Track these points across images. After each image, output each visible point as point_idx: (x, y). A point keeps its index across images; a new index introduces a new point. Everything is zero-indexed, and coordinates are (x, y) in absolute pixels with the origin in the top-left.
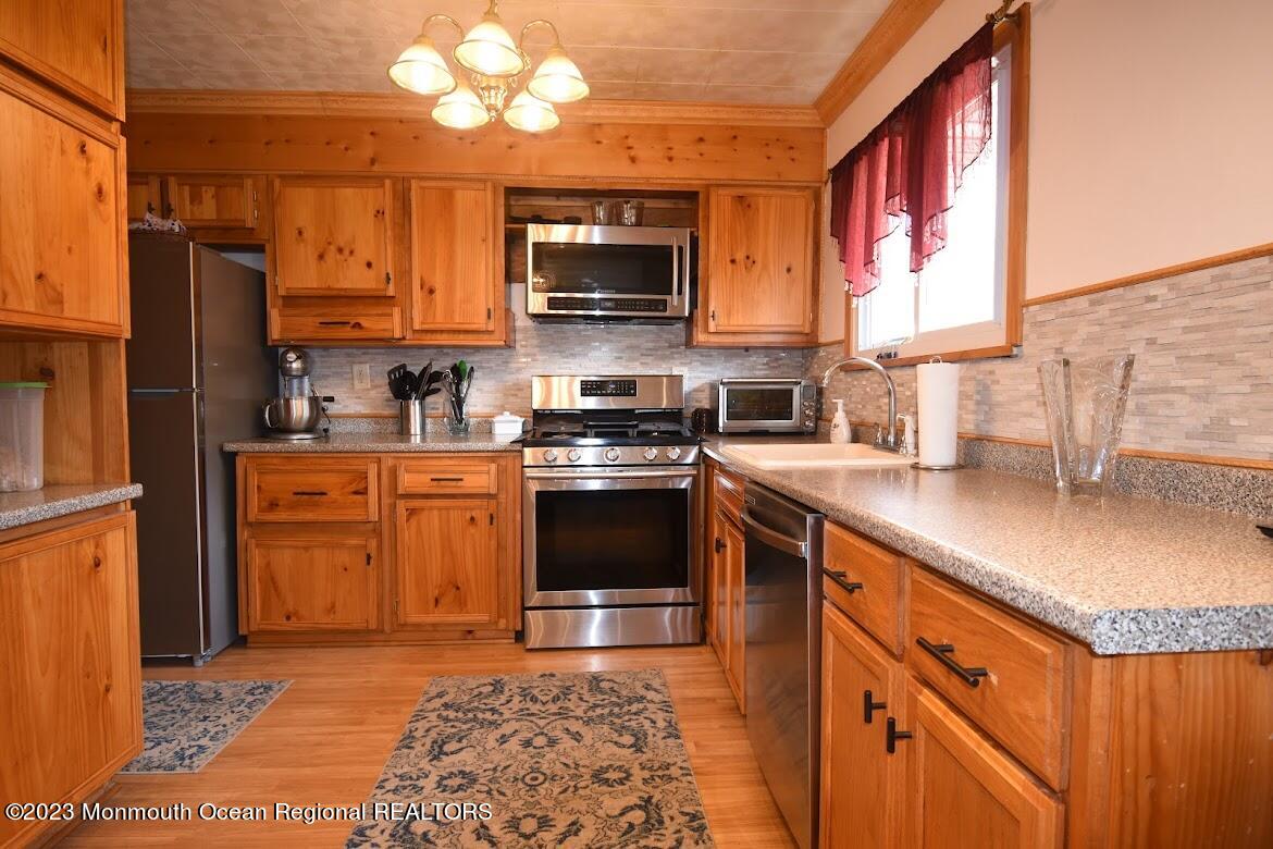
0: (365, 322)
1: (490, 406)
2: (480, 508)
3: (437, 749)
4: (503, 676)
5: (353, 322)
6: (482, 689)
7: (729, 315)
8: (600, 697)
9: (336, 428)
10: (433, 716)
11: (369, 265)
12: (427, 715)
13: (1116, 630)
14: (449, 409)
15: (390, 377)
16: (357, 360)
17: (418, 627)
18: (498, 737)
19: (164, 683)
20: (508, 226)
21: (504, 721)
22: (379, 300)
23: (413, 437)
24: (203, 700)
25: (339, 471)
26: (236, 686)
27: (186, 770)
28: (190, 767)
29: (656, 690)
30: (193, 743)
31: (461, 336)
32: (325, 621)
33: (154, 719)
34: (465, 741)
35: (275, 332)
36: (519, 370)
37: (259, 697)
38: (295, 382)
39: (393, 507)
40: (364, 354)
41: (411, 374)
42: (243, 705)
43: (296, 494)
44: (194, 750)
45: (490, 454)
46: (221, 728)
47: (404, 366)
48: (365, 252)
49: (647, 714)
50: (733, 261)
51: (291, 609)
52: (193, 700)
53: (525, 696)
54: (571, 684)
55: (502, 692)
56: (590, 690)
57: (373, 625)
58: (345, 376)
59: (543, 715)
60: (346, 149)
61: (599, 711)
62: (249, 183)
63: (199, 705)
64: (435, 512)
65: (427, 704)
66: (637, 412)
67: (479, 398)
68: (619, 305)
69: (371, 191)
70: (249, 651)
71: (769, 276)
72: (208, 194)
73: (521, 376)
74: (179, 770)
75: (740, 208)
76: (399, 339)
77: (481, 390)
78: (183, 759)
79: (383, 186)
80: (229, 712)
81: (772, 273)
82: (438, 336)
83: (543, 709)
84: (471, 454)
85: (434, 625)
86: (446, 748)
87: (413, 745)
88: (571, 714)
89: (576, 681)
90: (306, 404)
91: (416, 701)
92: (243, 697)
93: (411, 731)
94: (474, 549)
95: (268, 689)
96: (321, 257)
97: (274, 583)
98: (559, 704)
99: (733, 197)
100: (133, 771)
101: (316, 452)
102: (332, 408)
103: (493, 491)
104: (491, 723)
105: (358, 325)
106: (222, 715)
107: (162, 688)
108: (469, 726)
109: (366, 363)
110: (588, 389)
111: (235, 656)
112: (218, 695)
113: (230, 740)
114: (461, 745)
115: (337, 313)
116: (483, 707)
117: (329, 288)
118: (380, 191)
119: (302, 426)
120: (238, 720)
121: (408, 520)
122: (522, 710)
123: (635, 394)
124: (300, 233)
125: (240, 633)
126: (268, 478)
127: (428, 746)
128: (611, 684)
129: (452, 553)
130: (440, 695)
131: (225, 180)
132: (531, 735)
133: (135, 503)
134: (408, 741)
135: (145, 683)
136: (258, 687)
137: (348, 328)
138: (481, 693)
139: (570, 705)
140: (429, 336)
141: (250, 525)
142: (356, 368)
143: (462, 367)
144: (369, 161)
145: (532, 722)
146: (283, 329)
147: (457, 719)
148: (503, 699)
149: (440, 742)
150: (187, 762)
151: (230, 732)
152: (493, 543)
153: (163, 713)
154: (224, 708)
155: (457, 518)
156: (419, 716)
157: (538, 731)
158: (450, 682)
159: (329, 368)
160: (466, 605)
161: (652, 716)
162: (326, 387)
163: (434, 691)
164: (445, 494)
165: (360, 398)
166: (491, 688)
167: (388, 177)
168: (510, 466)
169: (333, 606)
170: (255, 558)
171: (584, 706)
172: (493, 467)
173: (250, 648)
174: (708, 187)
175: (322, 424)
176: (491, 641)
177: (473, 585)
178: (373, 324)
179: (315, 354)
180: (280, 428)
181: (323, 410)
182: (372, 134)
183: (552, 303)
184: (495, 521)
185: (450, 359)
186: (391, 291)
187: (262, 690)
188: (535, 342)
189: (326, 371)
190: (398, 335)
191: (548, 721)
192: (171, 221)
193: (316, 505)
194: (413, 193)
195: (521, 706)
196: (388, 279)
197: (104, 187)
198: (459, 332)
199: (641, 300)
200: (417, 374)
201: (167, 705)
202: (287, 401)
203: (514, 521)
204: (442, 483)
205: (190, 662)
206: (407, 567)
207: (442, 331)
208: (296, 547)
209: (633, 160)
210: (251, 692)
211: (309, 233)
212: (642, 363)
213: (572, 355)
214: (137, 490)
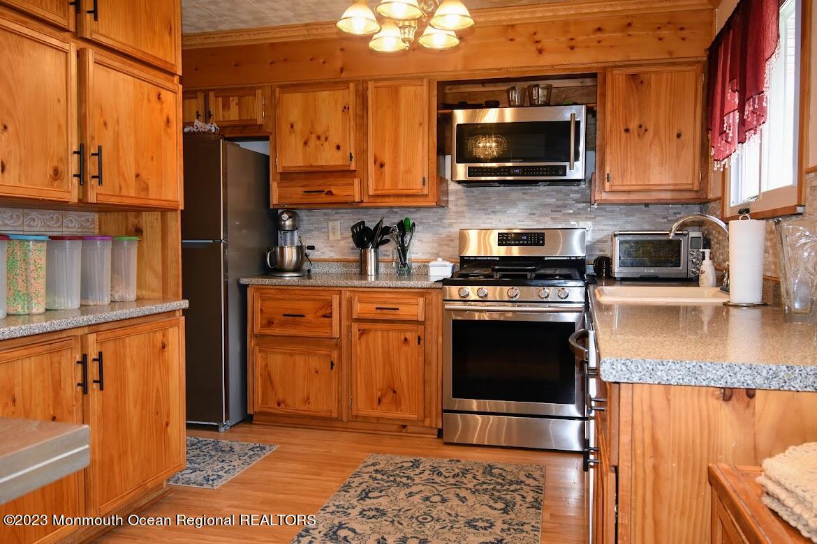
0: (334, 191)
1: (429, 253)
2: (411, 331)
3: (364, 494)
4: (421, 458)
5: (326, 191)
6: (404, 464)
7: (623, 176)
8: (489, 478)
9: (315, 270)
10: (366, 476)
11: (338, 147)
12: (362, 475)
13: (614, 369)
14: (396, 256)
15: (353, 231)
16: (331, 218)
17: (366, 419)
18: (407, 493)
19: (200, 439)
20: (441, 111)
21: (414, 484)
22: (344, 173)
23: (369, 277)
24: (222, 451)
25: (314, 300)
26: (244, 445)
27: (210, 487)
28: (212, 486)
29: (535, 479)
30: (215, 473)
31: (404, 199)
32: (302, 408)
33: (193, 458)
34: (383, 493)
35: (274, 200)
36: (451, 225)
37: (257, 453)
38: (289, 235)
39: (349, 328)
40: (336, 213)
41: (368, 228)
42: (246, 456)
43: (284, 315)
44: (215, 477)
45: (420, 290)
46: (232, 467)
47: (363, 223)
48: (335, 138)
49: (521, 492)
50: (627, 130)
51: (281, 398)
52: (217, 450)
53: (434, 471)
54: (470, 468)
55: (417, 467)
56: (484, 473)
57: (335, 415)
58: (323, 230)
59: (442, 484)
60: (324, 63)
61: (485, 486)
62: (259, 92)
63: (220, 454)
64: (379, 333)
65: (364, 469)
66: (546, 259)
67: (418, 248)
68: (525, 171)
69: (340, 92)
70: (253, 426)
71: (660, 140)
72: (234, 102)
73: (452, 230)
74: (205, 486)
75: (634, 86)
76: (359, 202)
77: (421, 241)
78: (208, 480)
79: (348, 88)
80: (237, 459)
81: (663, 139)
82: (387, 199)
83: (444, 481)
84: (405, 290)
85: (378, 418)
86: (370, 495)
87: (349, 490)
88: (464, 486)
89: (474, 467)
90: (294, 251)
91: (357, 466)
92: (247, 452)
93: (349, 483)
94: (406, 363)
95: (262, 449)
96: (306, 143)
97: (270, 379)
98: (457, 479)
99: (627, 76)
100: (180, 484)
101: (298, 286)
102: (313, 255)
103: (421, 318)
104: (404, 484)
105: (330, 193)
106: (233, 460)
107: (199, 442)
108: (389, 484)
109: (338, 220)
110: (504, 240)
111: (244, 429)
112: (232, 449)
113: (236, 474)
114: (380, 494)
115: (316, 184)
116: (402, 474)
117: (311, 166)
118: (347, 91)
119: (291, 267)
120: (242, 464)
121: (360, 338)
122: (429, 479)
123: (543, 245)
124: (292, 126)
125: (248, 413)
126: (268, 304)
127: (359, 492)
128: (501, 471)
129: (390, 364)
130: (373, 465)
131: (245, 92)
132: (430, 495)
133: (185, 312)
134: (347, 488)
135: (189, 438)
136: (257, 447)
137: (323, 195)
138: (403, 466)
139: (465, 481)
140: (379, 200)
141: (256, 336)
142: (331, 224)
143: (407, 223)
144: (339, 70)
145: (433, 487)
146: (280, 197)
147: (382, 480)
148: (417, 471)
149: (367, 491)
150: (210, 482)
151: (237, 470)
152: (421, 359)
153: (198, 455)
154: (235, 457)
155: (395, 337)
156: (356, 475)
157: (436, 492)
158: (383, 457)
159: (312, 224)
160: (400, 406)
161: (525, 494)
162: (310, 238)
163: (370, 461)
164: (386, 320)
165: (333, 247)
166: (411, 464)
167: (352, 81)
168: (434, 300)
169: (308, 399)
170: (257, 359)
171: (475, 482)
172: (421, 300)
173: (255, 424)
174: (605, 68)
175: (306, 266)
176: (420, 435)
177: (406, 389)
178: (340, 191)
179: (303, 214)
180: (276, 268)
181: (306, 255)
182: (342, 50)
183: (471, 172)
184: (422, 342)
185: (398, 216)
186: (353, 167)
187: (259, 449)
188: (464, 202)
189: (311, 227)
190: (357, 199)
191: (445, 488)
192: (210, 125)
193: (298, 324)
194: (369, 91)
195: (429, 477)
196: (351, 157)
197: (170, 117)
198: (402, 196)
199: (545, 166)
200: (372, 228)
201: (201, 451)
202: (282, 249)
203: (437, 342)
204: (384, 311)
205: (216, 428)
206: (359, 374)
207: (389, 196)
208: (285, 354)
209: (540, 51)
210: (252, 449)
211: (298, 127)
212: (552, 218)
213: (493, 212)
214: (185, 304)
